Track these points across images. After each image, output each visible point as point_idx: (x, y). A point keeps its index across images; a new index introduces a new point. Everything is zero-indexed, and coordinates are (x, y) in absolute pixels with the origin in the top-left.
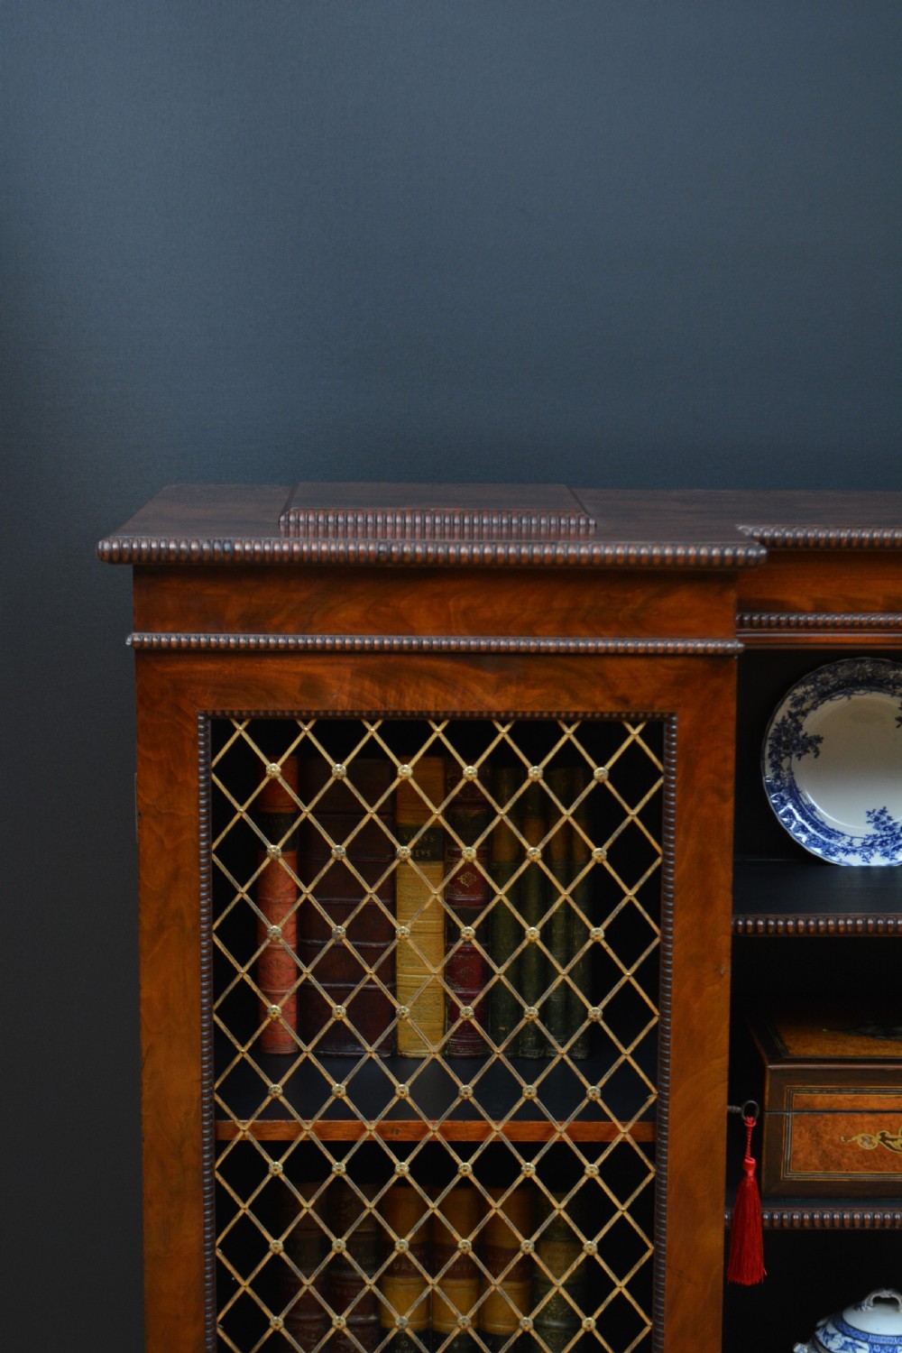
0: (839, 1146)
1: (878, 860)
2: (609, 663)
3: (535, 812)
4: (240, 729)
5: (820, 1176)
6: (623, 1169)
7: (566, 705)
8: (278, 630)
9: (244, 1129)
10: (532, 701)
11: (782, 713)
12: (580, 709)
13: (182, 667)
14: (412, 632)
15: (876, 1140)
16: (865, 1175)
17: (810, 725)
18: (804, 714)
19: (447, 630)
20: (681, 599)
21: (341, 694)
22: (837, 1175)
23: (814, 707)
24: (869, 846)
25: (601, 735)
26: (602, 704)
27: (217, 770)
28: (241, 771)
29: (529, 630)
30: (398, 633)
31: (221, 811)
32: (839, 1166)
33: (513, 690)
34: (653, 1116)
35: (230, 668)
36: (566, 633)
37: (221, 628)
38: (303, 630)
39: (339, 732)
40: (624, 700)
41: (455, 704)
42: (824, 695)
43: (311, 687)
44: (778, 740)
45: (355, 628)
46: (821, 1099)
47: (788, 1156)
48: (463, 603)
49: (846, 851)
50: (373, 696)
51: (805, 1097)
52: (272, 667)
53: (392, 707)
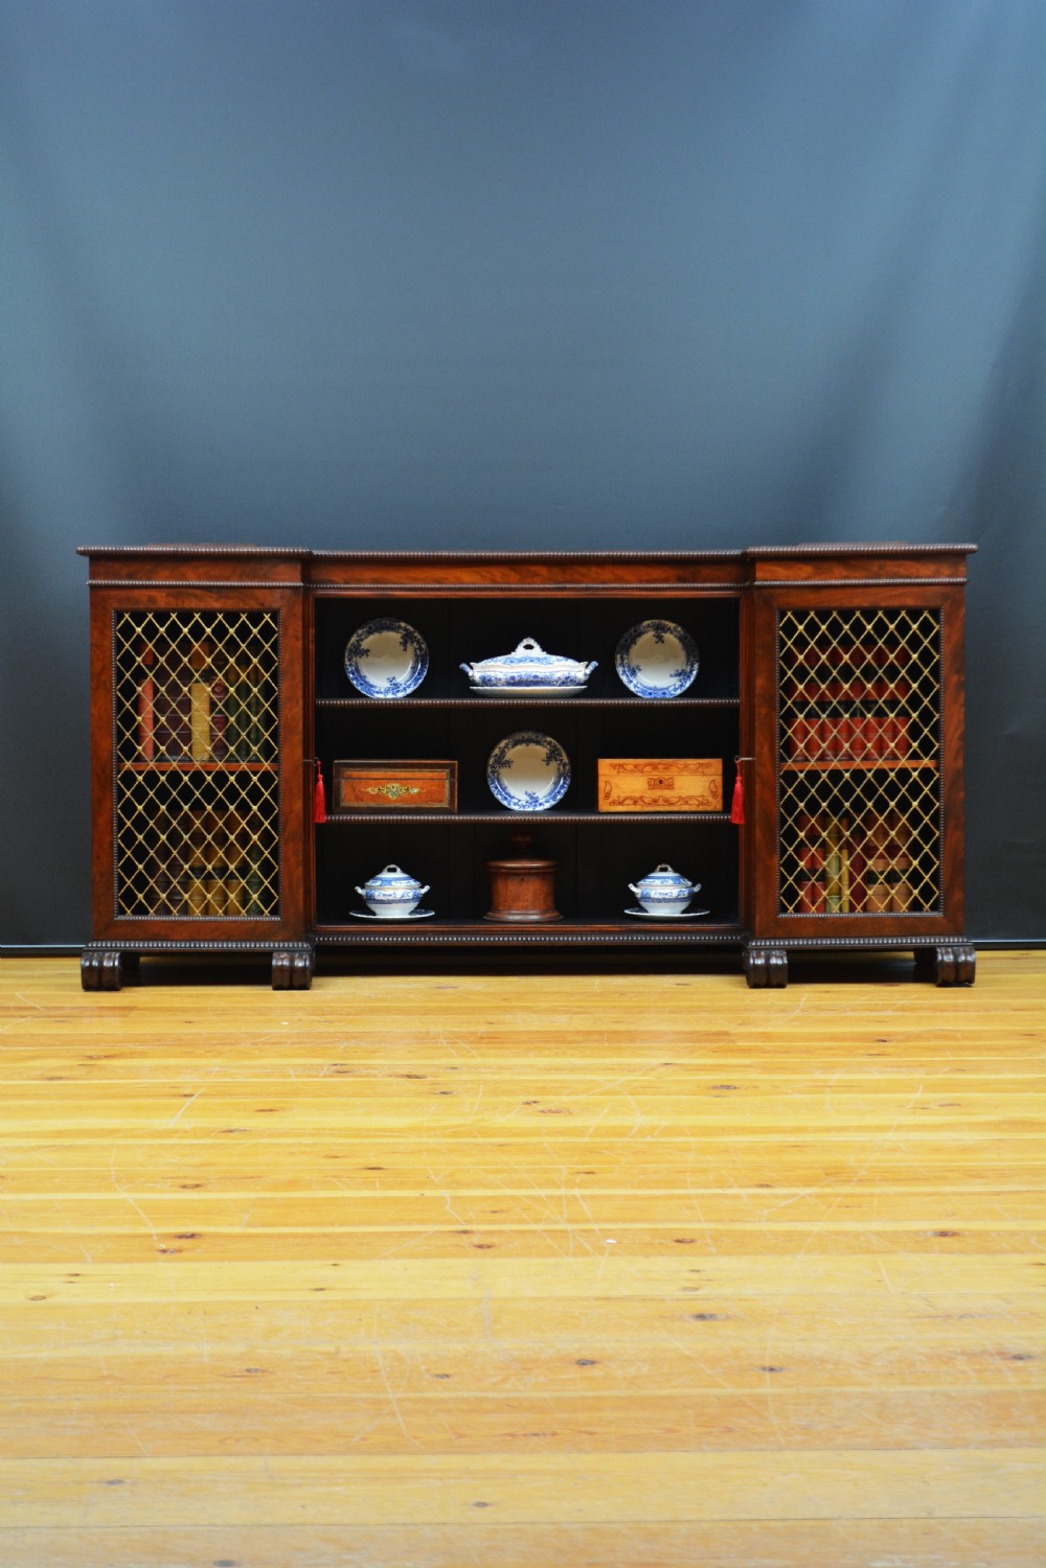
0: (362, 792)
1: (390, 696)
2: (257, 592)
3: (232, 646)
4: (127, 616)
5: (355, 804)
6: (266, 779)
7: (241, 605)
8: (140, 579)
9: (128, 764)
10: (231, 604)
11: (353, 639)
12: (247, 607)
13: (105, 593)
14: (187, 580)
15: (376, 790)
16: (372, 804)
17: (365, 645)
18: (362, 640)
19: (199, 579)
20: (282, 568)
21: (162, 601)
22: (362, 804)
23: (366, 637)
24: (387, 691)
25: (255, 617)
26: (255, 605)
27: (119, 631)
28: (127, 631)
29: (228, 579)
30: (182, 580)
31: (120, 646)
32: (362, 800)
33: (222, 600)
34: (276, 760)
35: (123, 593)
36: (240, 579)
37: (120, 578)
38: (148, 579)
39: (162, 617)
40: (262, 604)
41: (202, 606)
42: (370, 633)
43: (151, 599)
44: (351, 650)
45: (167, 579)
46: (355, 773)
47: (343, 796)
48: (205, 569)
49: (377, 693)
50: (173, 603)
51: (349, 773)
52: (137, 593)
53: (180, 606)
